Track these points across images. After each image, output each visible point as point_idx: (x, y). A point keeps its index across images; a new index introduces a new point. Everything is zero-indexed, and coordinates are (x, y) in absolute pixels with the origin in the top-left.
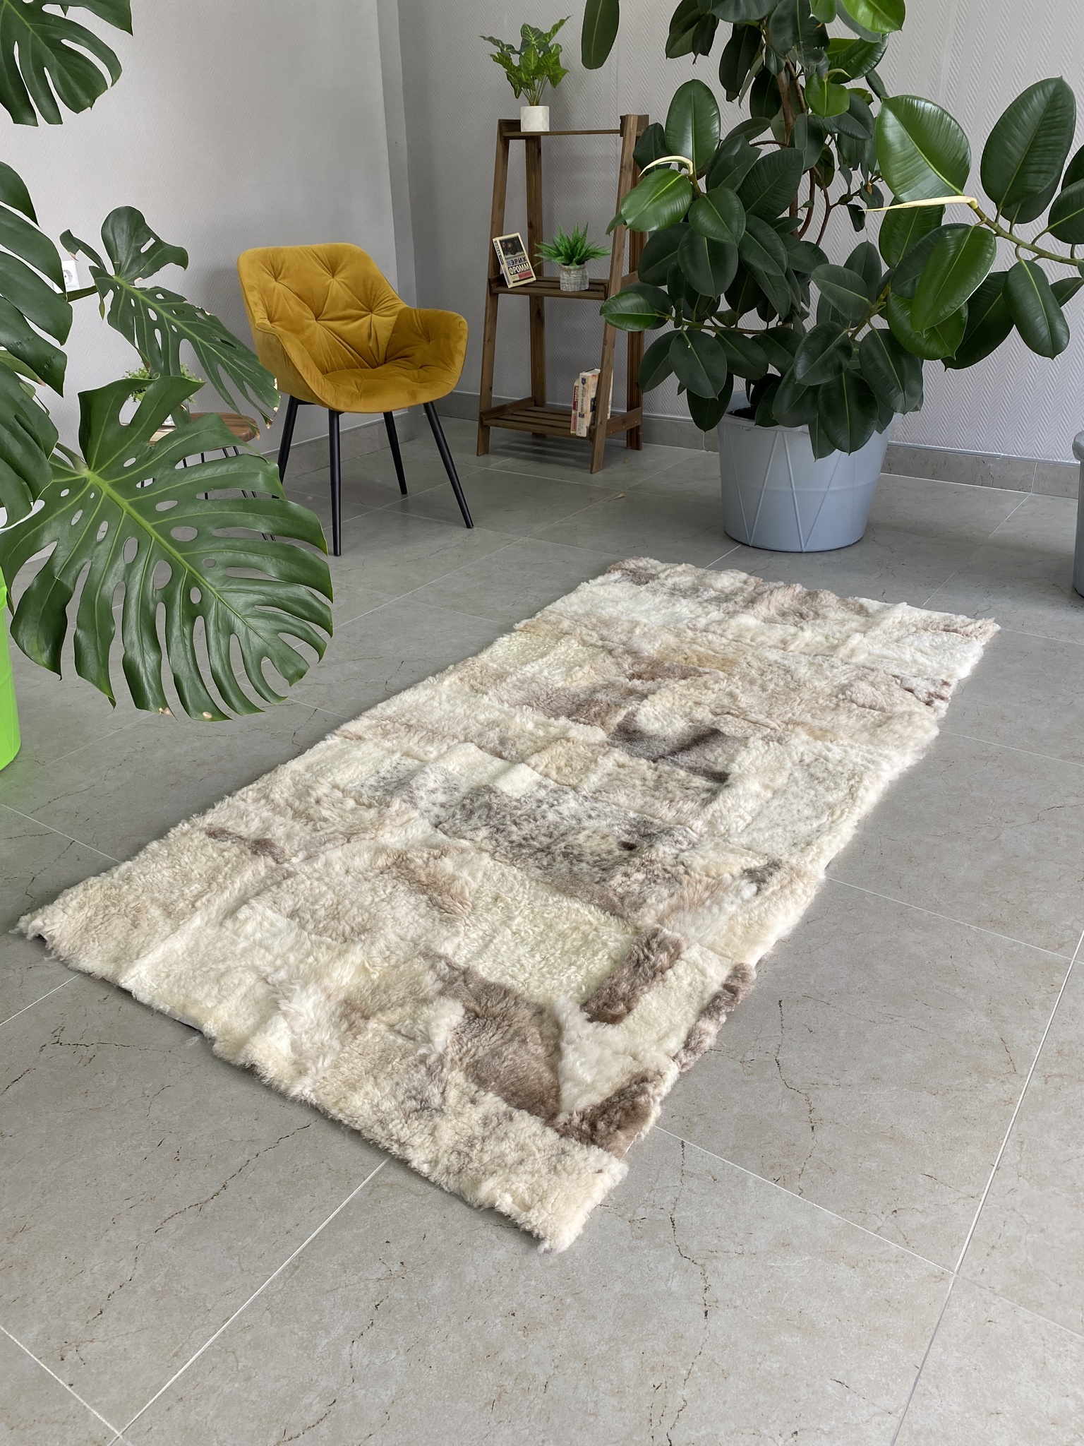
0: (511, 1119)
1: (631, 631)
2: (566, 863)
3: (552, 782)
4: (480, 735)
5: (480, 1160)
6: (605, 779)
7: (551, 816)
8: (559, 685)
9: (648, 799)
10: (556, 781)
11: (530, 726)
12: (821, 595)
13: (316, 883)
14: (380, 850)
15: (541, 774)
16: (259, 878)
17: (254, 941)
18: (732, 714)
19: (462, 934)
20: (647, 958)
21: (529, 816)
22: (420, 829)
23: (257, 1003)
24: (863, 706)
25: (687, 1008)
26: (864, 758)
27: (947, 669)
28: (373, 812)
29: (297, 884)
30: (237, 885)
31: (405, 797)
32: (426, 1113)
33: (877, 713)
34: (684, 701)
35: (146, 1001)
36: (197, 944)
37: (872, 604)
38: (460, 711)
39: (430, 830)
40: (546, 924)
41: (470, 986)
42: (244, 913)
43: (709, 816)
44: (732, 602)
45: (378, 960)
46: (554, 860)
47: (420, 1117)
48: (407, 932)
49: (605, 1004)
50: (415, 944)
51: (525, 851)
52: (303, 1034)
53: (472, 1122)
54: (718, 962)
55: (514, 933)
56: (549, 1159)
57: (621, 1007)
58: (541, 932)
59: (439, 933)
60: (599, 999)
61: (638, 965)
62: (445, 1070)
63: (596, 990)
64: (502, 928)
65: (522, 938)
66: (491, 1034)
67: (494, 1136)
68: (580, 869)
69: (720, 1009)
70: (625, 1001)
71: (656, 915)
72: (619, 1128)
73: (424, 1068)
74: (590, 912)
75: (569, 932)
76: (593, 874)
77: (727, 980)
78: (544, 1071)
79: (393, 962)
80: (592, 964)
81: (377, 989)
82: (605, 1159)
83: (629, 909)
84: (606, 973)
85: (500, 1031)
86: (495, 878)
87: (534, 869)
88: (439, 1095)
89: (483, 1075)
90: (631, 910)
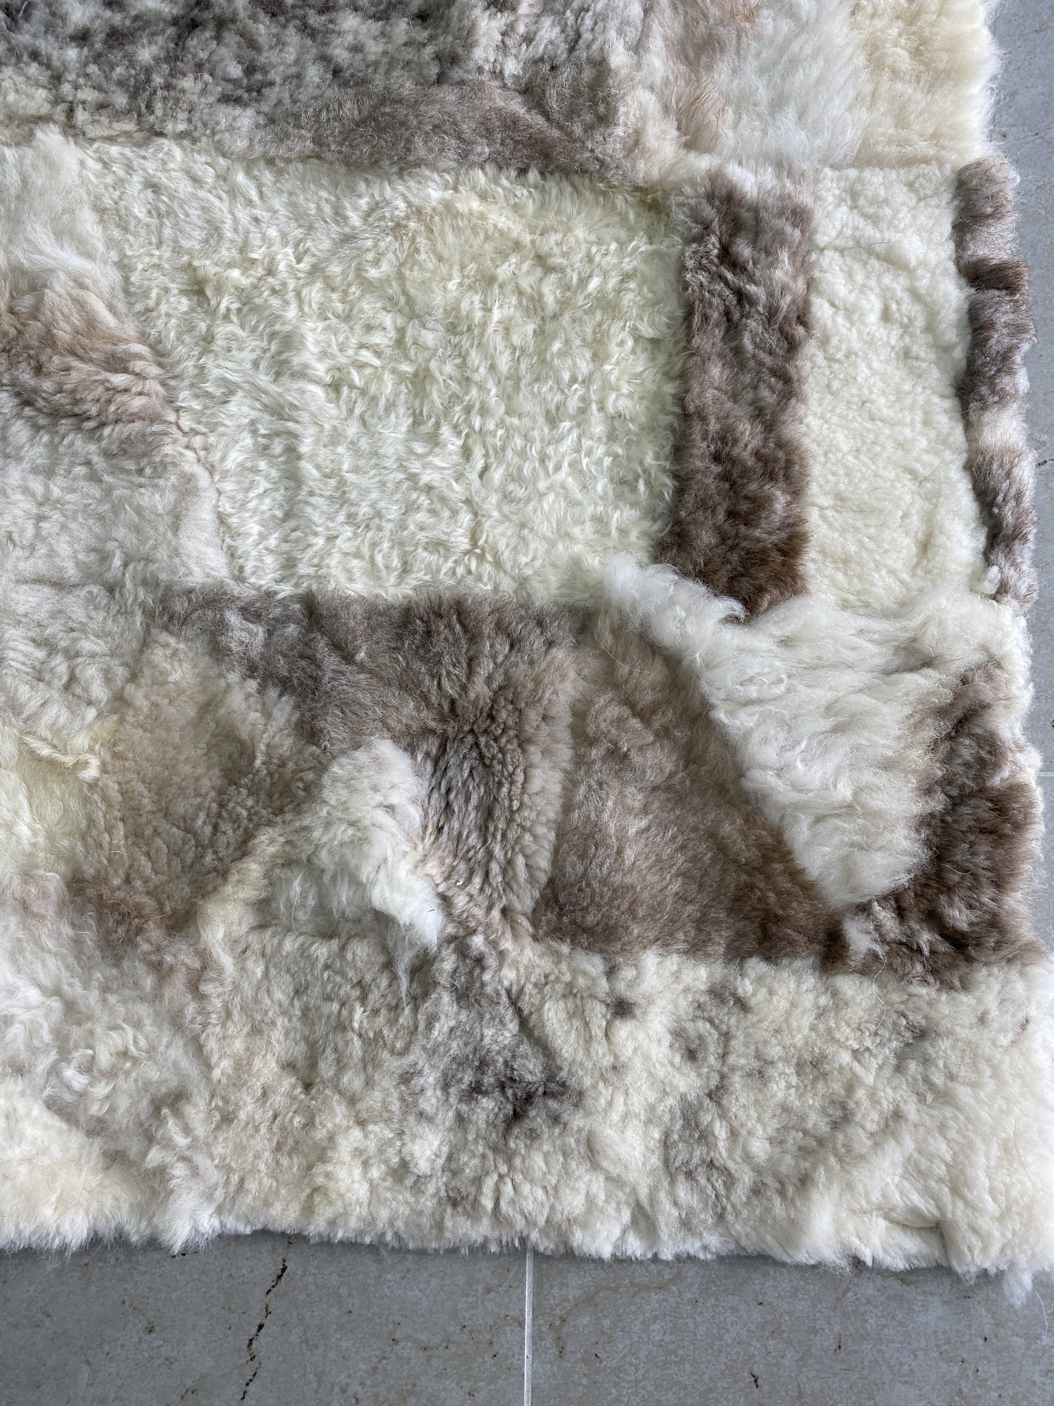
0: (742, 1005)
2: (292, 36)
5: (748, 1157)
19: (203, 479)
20: (741, 295)
25: (921, 399)
32: (537, 1117)
40: (391, 304)
41: (361, 655)
45: (57, 712)
46: (253, 44)
47: (533, 1136)
48: (52, 553)
49: (732, 514)
50: (112, 589)
51: (146, 53)
52: (54, 1071)
53: (661, 1073)
54: (901, 195)
55: (335, 387)
56: (899, 1069)
57: (780, 500)
58: (400, 342)
59: (139, 510)
60: (703, 504)
61: (732, 327)
62: (487, 977)
63: (676, 476)
64: (290, 391)
65: (363, 392)
66: (520, 778)
67: (736, 1078)
68: (356, 49)
69: (1005, 357)
70: (772, 477)
71: (666, 109)
72: (1000, 884)
73: (446, 998)
74: (483, 196)
75: (472, 304)
76: (409, 54)
77: (960, 244)
78: (717, 822)
79: (99, 691)
80: (607, 387)
81: (131, 810)
82: (1019, 987)
83: (578, 130)
84: (656, 397)
85: (534, 752)
86: (139, 211)
87: (224, 115)
88: (525, 1048)
89: (591, 919)
90: (589, 129)
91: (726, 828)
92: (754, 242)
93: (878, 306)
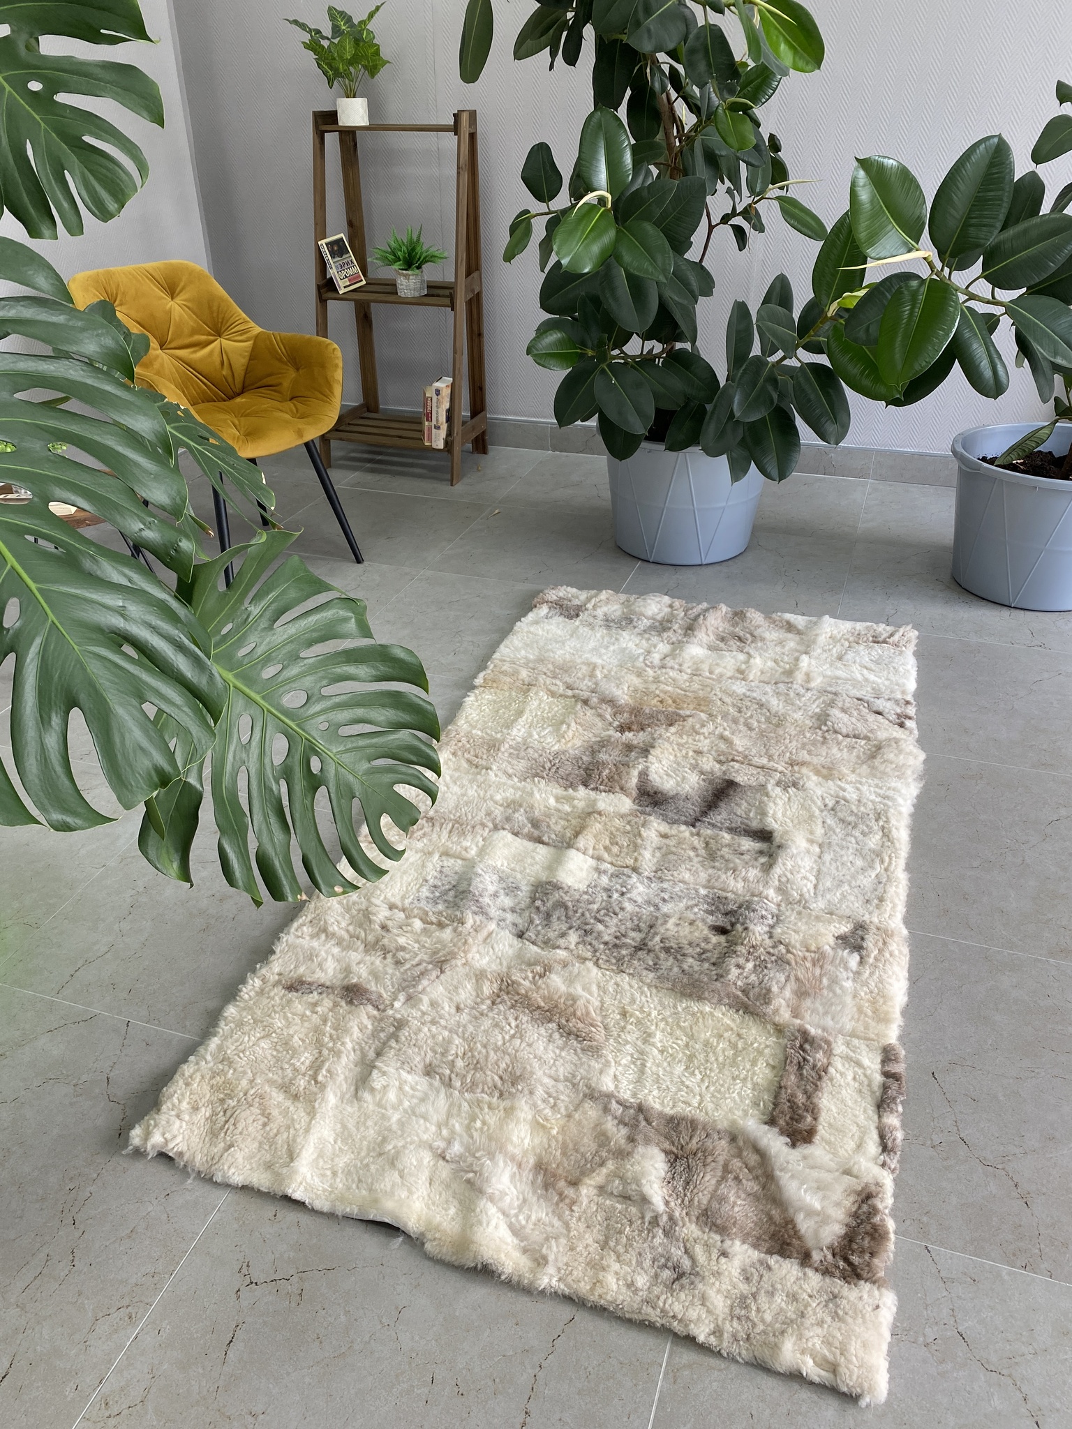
0: (769, 1268)
1: (592, 675)
2: (671, 960)
3: (609, 866)
4: (508, 819)
5: (763, 1321)
6: (658, 854)
7: (629, 907)
8: (556, 748)
9: (710, 871)
10: (612, 864)
11: (552, 801)
12: (748, 615)
13: (434, 1029)
14: (480, 976)
15: (592, 857)
16: (369, 1032)
17: (405, 1111)
18: (737, 761)
19: (613, 1064)
20: (805, 1059)
21: (607, 910)
22: (506, 944)
23: (448, 1186)
24: (847, 736)
25: (864, 1105)
26: (878, 795)
27: (898, 684)
28: (449, 930)
29: (416, 1034)
30: (349, 1046)
31: (474, 908)
32: (684, 1281)
33: (863, 742)
34: (684, 752)
35: (325, 1210)
36: (344, 1127)
37: (799, 620)
38: (471, 792)
39: (516, 942)
40: (686, 1035)
41: (654, 1124)
42: (378, 1081)
43: (777, 883)
44: (672, 631)
45: (548, 1111)
46: (658, 958)
47: (682, 1287)
48: (557, 1070)
49: (791, 1118)
50: (574, 1085)
51: (624, 952)
52: (517, 1216)
53: (735, 1280)
54: (863, 1047)
55: (662, 1052)
56: (826, 1306)
57: (809, 1119)
58: (687, 1045)
59: (589, 1066)
60: (782, 1112)
61: (800, 1067)
62: (677, 1228)
63: (774, 1104)
64: (648, 1048)
65: (671, 1055)
66: (702, 1175)
67: (763, 1291)
68: (690, 967)
69: (894, 1099)
70: (807, 1111)
71: (788, 1006)
72: (872, 1254)
73: (661, 1231)
74: (723, 1014)
75: (714, 1041)
76: (708, 972)
77: (883, 1066)
78: (770, 1209)
79: (563, 1110)
80: (754, 1074)
81: (564, 1147)
82: (876, 1293)
83: (758, 1004)
84: (771, 1082)
85: (709, 1169)
86: (611, 990)
87: (645, 973)
88: (685, 1257)
89: (719, 1222)
90: (762, 1005)
91: (773, 1212)
92: (811, 1046)
93: (852, 1075)
